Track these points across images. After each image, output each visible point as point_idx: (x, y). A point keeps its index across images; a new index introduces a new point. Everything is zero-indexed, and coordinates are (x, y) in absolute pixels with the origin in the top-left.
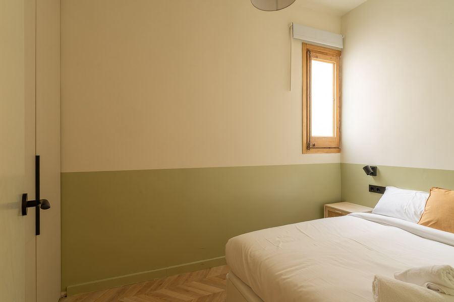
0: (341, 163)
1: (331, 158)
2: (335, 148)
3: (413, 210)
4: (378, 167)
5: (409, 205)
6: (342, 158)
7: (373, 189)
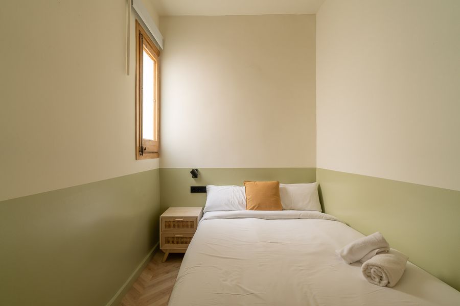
0: (159, 169)
1: (149, 164)
2: (153, 152)
3: (237, 201)
4: (199, 170)
5: (233, 198)
6: (161, 163)
7: (195, 190)
